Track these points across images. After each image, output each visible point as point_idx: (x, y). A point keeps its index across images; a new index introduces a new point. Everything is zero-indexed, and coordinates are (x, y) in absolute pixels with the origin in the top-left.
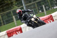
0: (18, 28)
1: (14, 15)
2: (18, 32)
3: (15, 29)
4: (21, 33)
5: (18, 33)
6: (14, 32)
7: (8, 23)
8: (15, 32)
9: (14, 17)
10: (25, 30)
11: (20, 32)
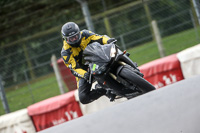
0: (168, 64)
1: (154, 17)
2: (168, 77)
3: (158, 66)
4: (178, 80)
5: (168, 81)
6: (153, 75)
7: (134, 46)
8: (156, 78)
9: (154, 24)
10: (194, 71)
11: (174, 77)
